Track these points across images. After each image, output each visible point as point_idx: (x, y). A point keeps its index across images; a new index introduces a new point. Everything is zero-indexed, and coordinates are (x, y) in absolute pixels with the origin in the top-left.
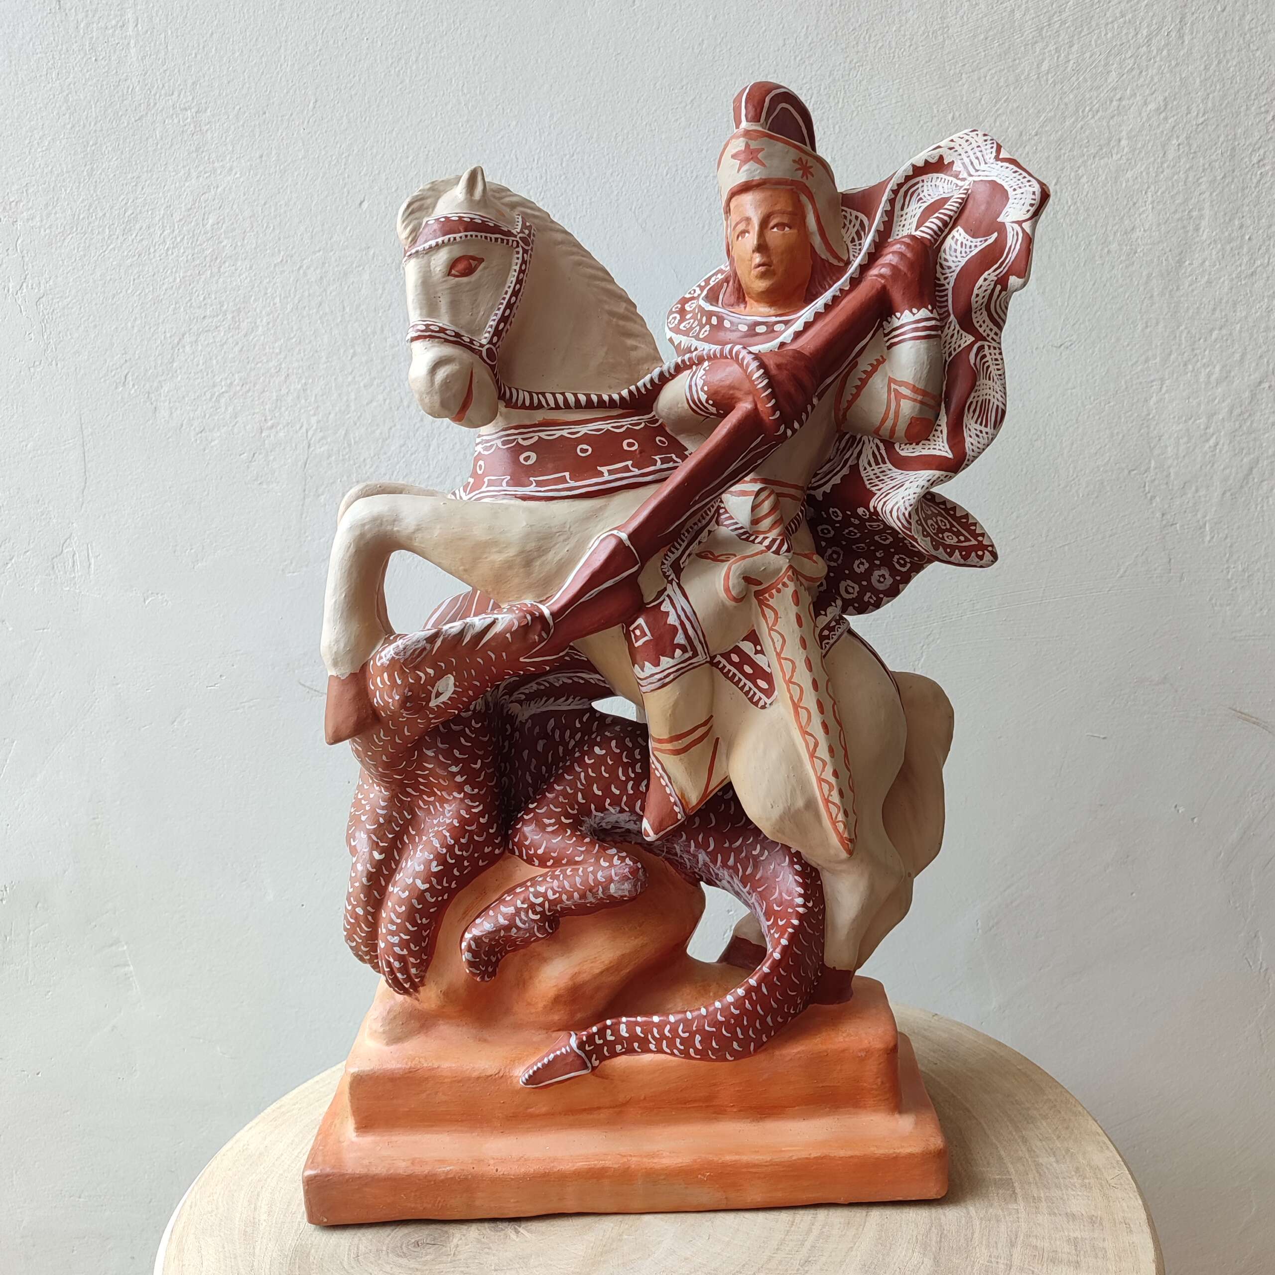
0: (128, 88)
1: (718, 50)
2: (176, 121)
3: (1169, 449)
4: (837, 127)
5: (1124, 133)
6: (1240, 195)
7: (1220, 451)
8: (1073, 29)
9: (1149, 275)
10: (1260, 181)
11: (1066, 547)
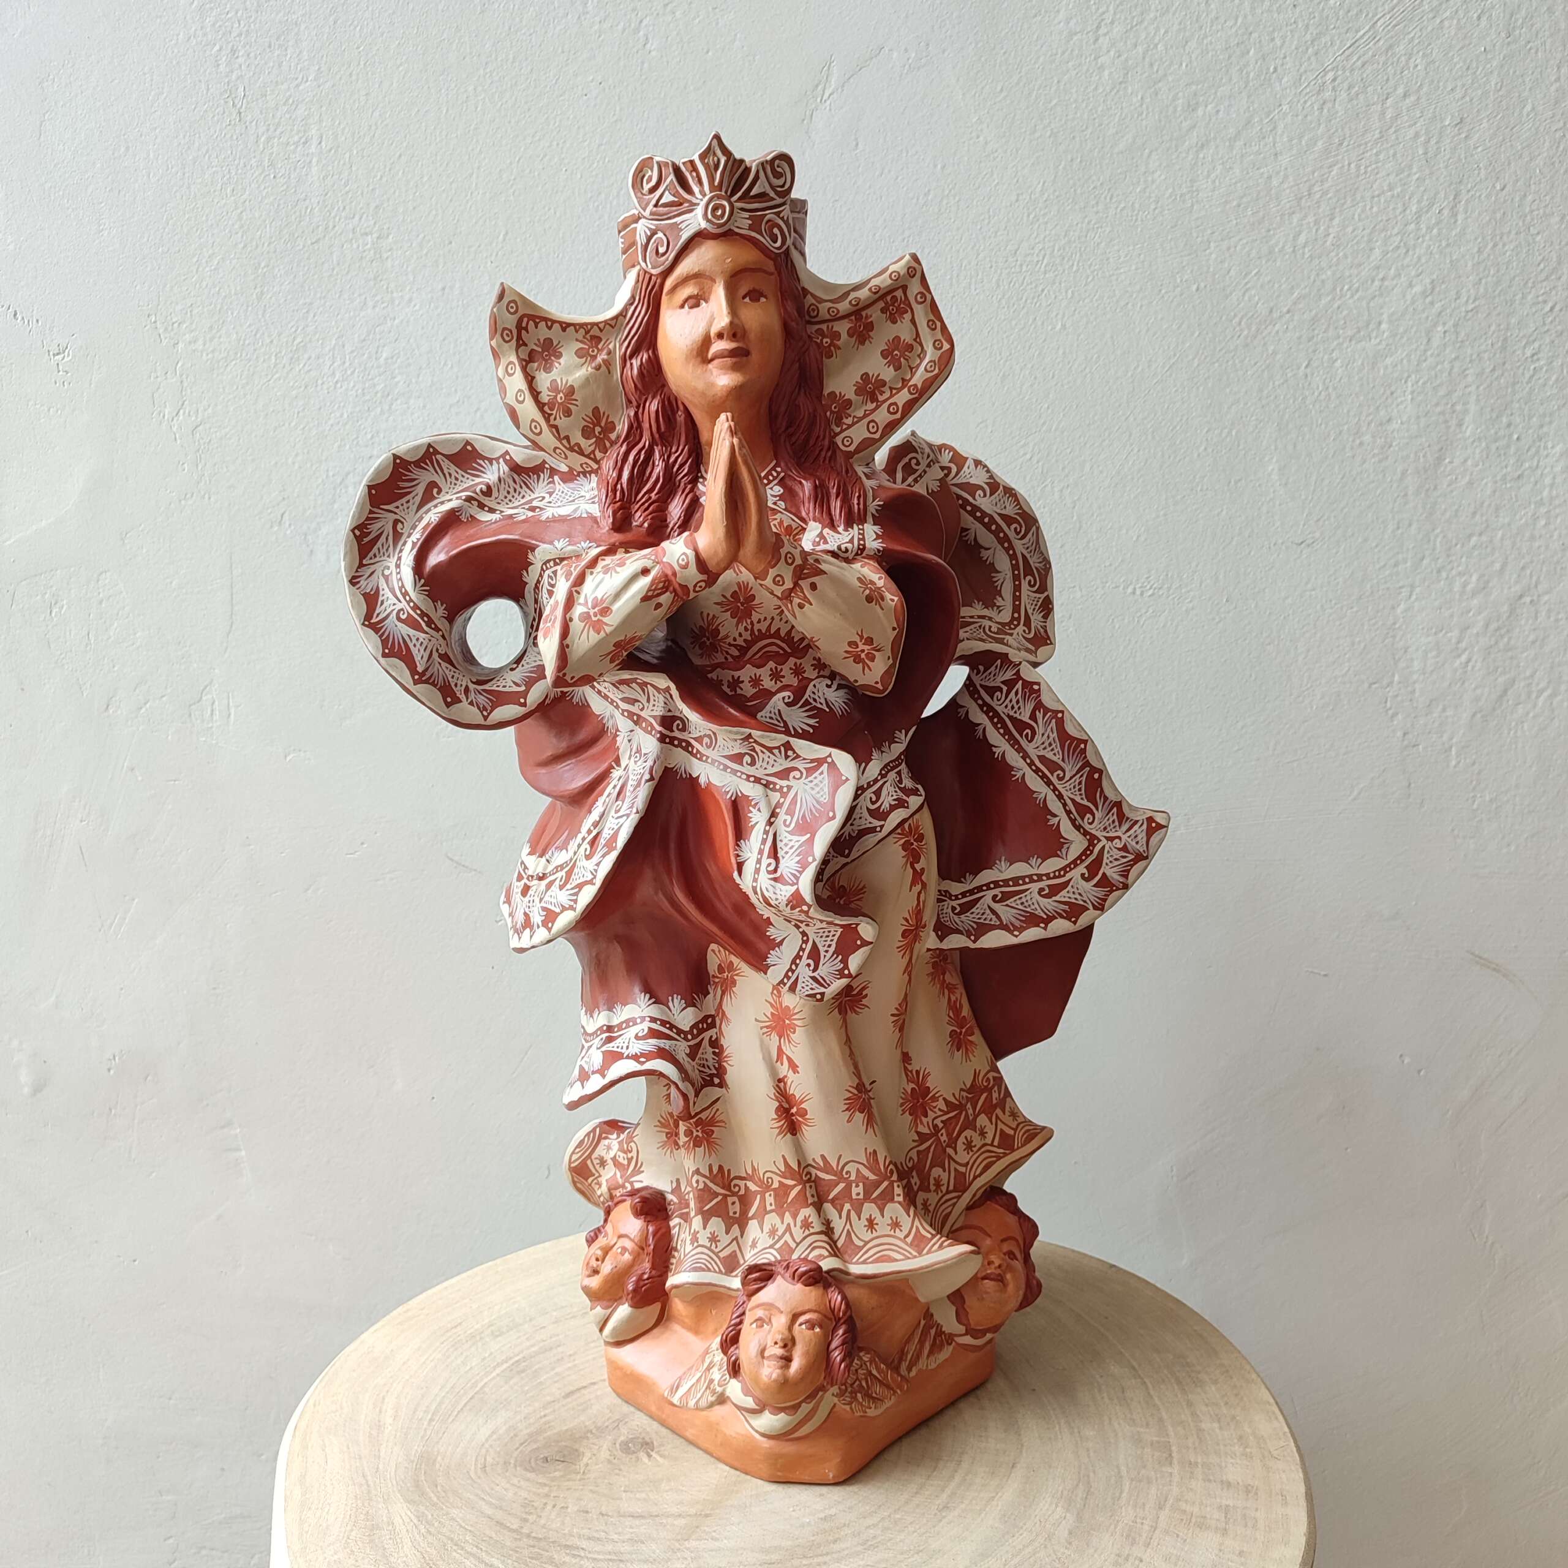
0: (307, 208)
1: (945, 202)
2: (355, 246)
3: (1416, 663)
4: (1070, 292)
5: (1385, 316)
6: (1510, 390)
7: (1473, 667)
8: (1335, 200)
9: (1404, 473)
10: (1533, 376)
11: (1295, 764)
